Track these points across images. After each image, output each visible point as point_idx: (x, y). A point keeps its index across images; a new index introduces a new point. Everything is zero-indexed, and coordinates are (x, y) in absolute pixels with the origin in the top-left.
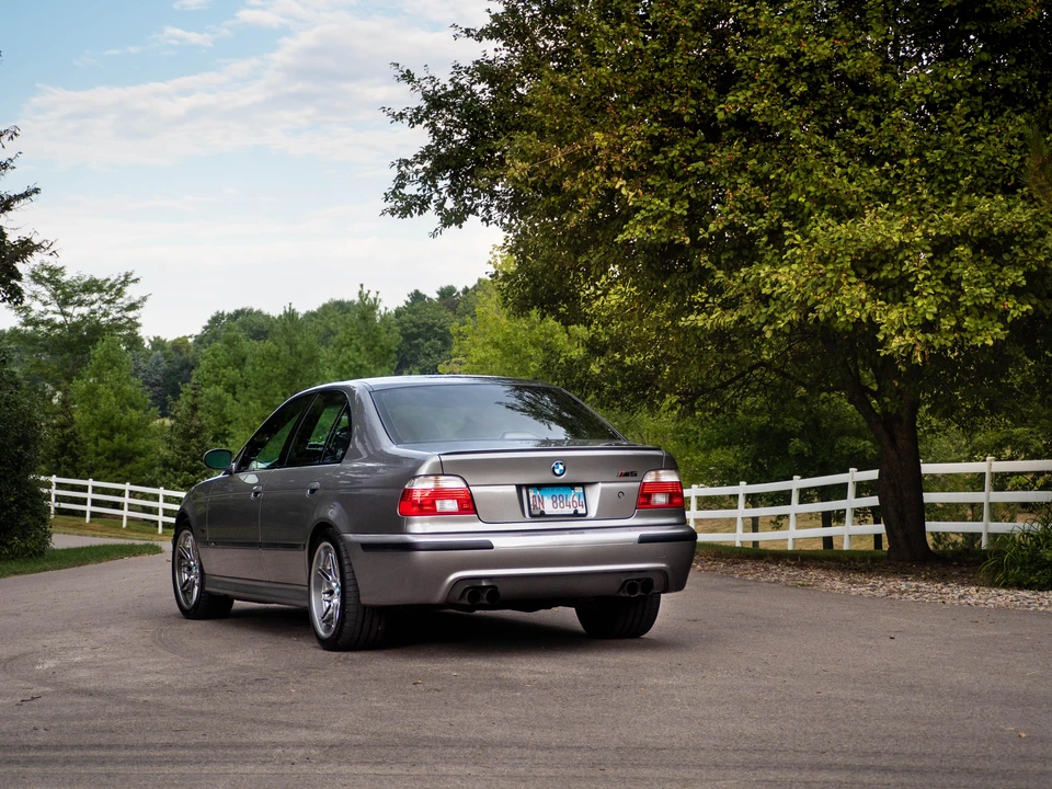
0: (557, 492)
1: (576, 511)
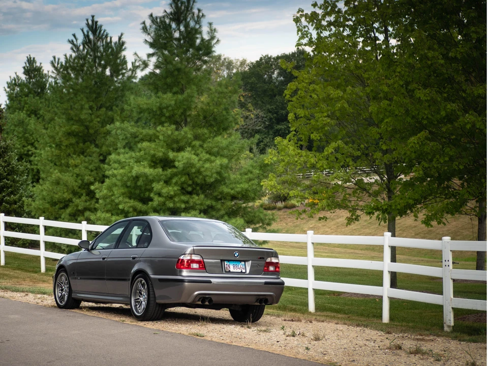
0: (235, 263)
1: (242, 271)
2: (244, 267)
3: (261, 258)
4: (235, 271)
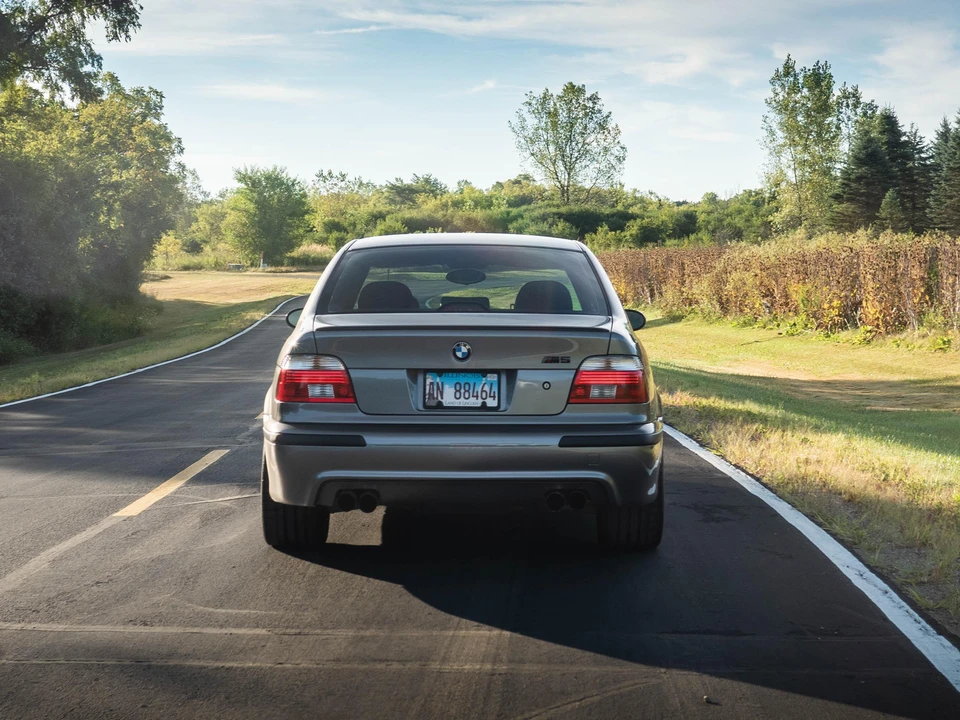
0: (462, 379)
1: (484, 404)
2: (495, 389)
3: (555, 360)
4: (462, 402)
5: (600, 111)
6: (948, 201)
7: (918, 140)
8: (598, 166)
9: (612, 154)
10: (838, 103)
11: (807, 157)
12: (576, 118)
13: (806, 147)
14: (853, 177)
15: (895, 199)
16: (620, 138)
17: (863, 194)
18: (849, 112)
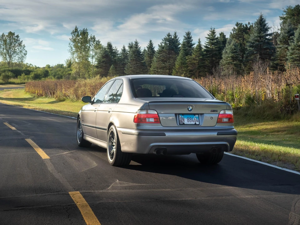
1: (195, 123)
2: (198, 119)
3: (214, 111)
4: (189, 123)
5: (19, 40)
6: (131, 69)
7: (117, 51)
8: (18, 56)
9: (23, 53)
10: (89, 40)
11: (81, 55)
12: (12, 42)
13: (81, 53)
14: (101, 61)
15: (113, 68)
16: (25, 48)
17: (104, 66)
18: (92, 43)
